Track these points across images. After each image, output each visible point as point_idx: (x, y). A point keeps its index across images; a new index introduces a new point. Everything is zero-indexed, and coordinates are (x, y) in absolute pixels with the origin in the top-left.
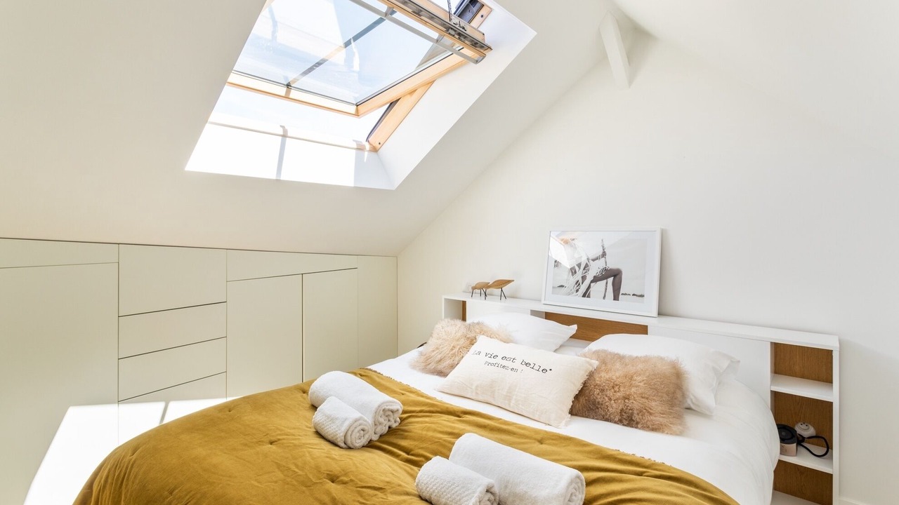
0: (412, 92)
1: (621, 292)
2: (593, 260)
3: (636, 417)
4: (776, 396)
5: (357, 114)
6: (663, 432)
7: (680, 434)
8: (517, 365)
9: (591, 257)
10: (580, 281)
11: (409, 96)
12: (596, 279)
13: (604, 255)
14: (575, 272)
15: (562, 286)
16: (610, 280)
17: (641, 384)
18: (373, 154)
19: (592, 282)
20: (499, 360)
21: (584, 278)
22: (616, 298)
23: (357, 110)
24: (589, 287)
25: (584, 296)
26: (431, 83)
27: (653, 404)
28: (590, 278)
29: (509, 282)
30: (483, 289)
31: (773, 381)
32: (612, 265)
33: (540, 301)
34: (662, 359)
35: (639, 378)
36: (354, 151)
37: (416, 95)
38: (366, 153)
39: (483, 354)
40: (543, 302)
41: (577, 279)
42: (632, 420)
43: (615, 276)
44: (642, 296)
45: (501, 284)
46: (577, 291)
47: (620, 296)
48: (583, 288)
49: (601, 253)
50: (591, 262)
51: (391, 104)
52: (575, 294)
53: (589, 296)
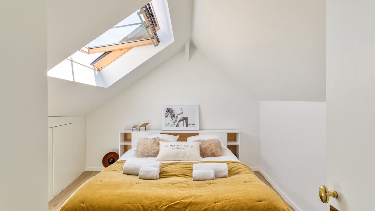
0: (121, 50)
1: (188, 124)
2: (179, 115)
3: (215, 154)
4: (228, 146)
5: (89, 53)
6: (222, 156)
7: (224, 156)
8: (183, 147)
9: (178, 114)
10: (175, 122)
11: (119, 51)
12: (180, 121)
13: (182, 113)
14: (173, 119)
15: (169, 124)
16: (185, 121)
17: (214, 146)
18: (98, 72)
19: (179, 122)
20: (176, 146)
21: (176, 121)
22: (187, 126)
23: (89, 51)
24: (178, 123)
25: (177, 126)
26: (130, 48)
27: (218, 150)
28: (178, 120)
29: (148, 124)
30: (135, 128)
31: (228, 143)
32: (185, 116)
33: (161, 130)
34: (215, 139)
35: (213, 144)
36: (93, 70)
37: (122, 51)
38: (96, 71)
39: (170, 146)
40: (162, 130)
41: (174, 121)
42: (214, 155)
43: (186, 119)
44: (194, 125)
45: (145, 125)
46: (174, 125)
47: (188, 125)
48: (176, 124)
49: (181, 112)
50: (178, 115)
51: (106, 52)
52: (173, 126)
53: (178, 126)
